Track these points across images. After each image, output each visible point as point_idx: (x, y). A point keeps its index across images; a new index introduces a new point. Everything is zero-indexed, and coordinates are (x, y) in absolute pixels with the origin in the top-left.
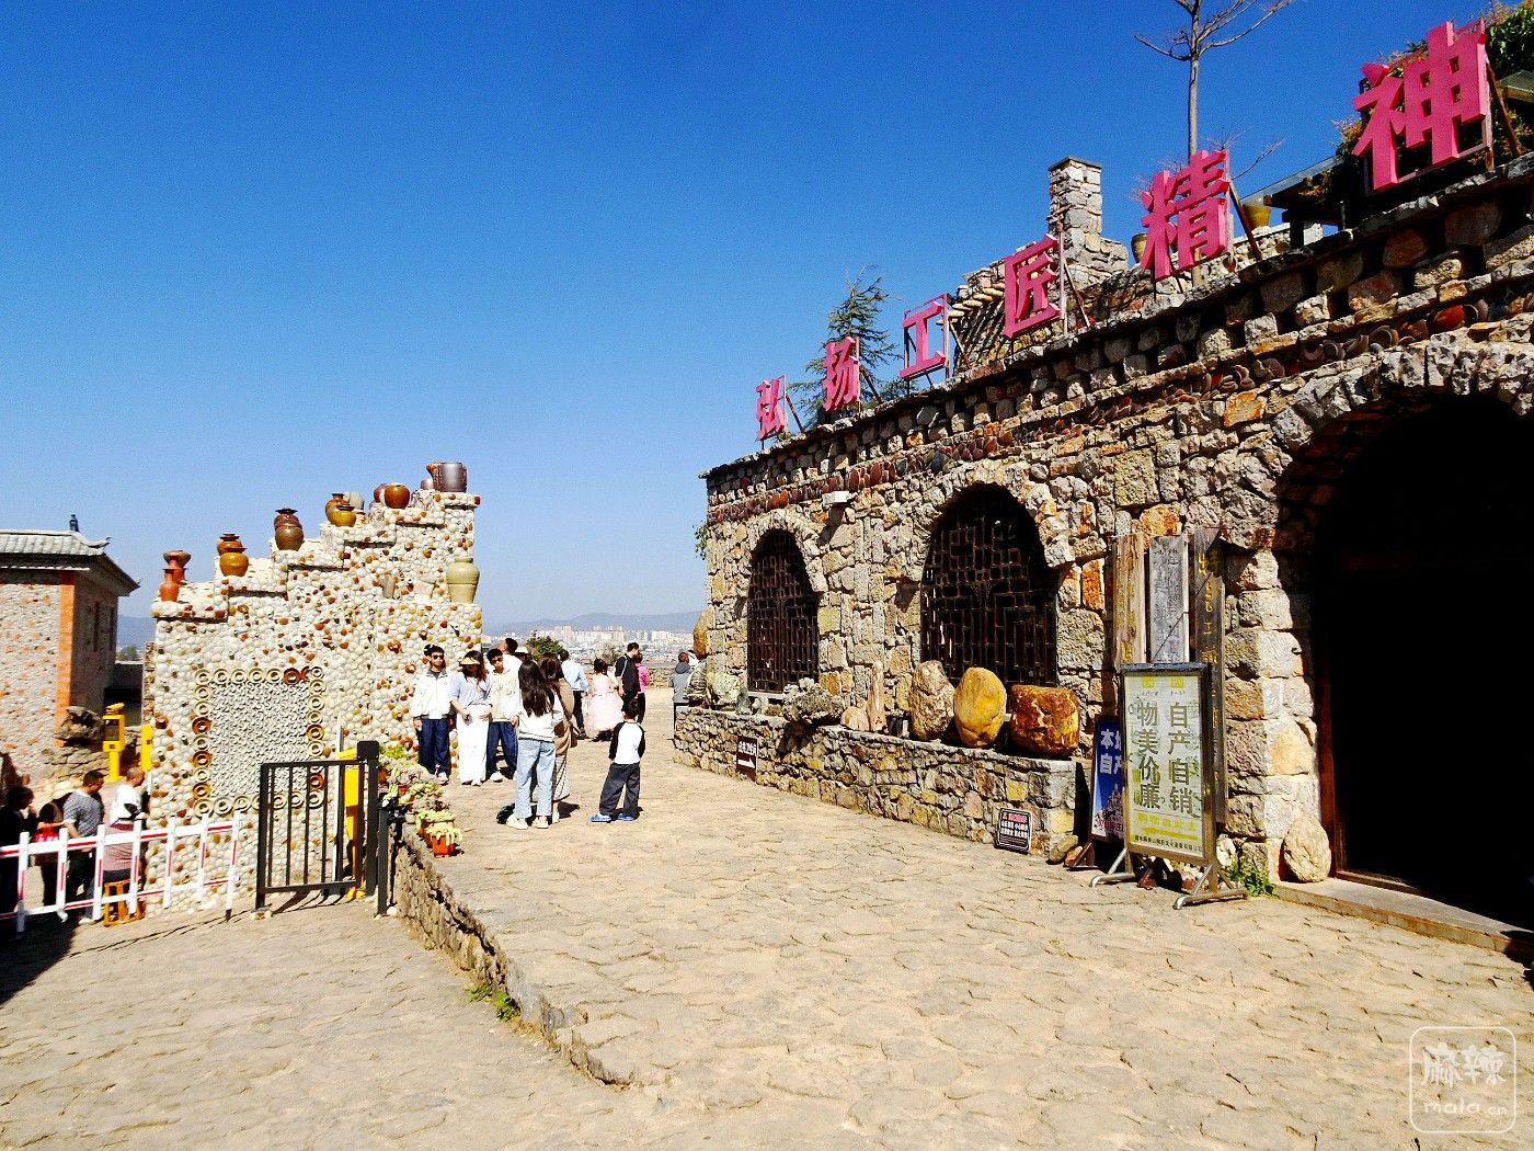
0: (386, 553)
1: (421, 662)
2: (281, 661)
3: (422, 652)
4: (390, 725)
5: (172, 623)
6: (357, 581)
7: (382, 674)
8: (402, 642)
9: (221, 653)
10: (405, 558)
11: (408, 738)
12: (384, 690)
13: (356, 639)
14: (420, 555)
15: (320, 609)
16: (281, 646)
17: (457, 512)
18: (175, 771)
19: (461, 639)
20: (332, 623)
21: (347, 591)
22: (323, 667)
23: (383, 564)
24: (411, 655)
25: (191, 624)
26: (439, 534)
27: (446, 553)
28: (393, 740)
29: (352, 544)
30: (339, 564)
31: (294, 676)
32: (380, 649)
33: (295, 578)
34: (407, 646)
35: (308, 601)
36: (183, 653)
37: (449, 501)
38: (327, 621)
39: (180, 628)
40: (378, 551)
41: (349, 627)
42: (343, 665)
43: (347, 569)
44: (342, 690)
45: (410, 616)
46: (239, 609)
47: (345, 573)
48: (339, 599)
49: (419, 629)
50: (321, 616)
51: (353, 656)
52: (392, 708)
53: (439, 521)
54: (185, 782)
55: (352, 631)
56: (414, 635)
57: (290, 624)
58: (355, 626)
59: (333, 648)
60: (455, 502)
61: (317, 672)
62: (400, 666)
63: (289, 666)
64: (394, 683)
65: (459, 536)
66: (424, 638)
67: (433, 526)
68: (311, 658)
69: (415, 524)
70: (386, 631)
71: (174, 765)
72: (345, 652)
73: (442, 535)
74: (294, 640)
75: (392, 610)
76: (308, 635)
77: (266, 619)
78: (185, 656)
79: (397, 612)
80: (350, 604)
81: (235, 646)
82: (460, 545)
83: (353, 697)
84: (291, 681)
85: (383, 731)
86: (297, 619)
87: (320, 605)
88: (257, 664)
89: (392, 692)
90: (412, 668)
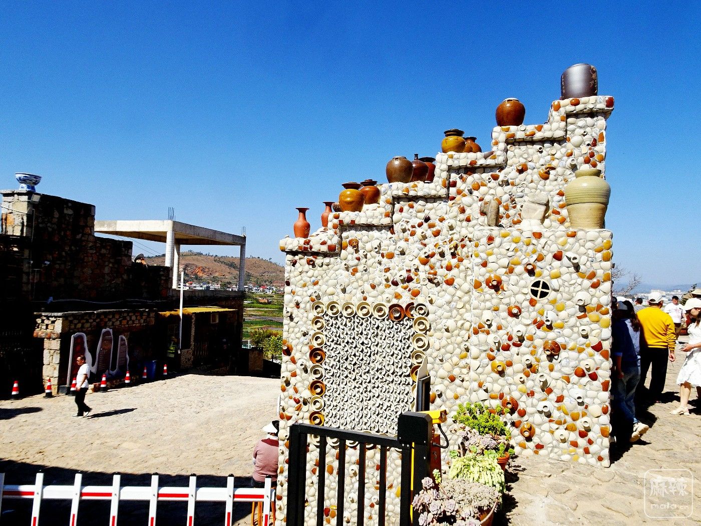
0: (496, 178)
1: (527, 303)
2: (386, 296)
3: (528, 291)
4: (489, 379)
5: (297, 258)
6: (463, 211)
7: (480, 316)
8: (504, 278)
9: (335, 286)
10: (517, 181)
11: (512, 399)
12: (481, 336)
13: (462, 275)
14: (536, 177)
15: (425, 242)
16: (387, 280)
17: (581, 122)
18: (297, 396)
19: (582, 276)
20: (437, 256)
21: (452, 222)
22: (428, 304)
23: (493, 191)
24: (515, 294)
25: (311, 258)
26: (559, 150)
27: (569, 172)
28: (492, 398)
29: (458, 170)
30: (443, 192)
31: (399, 313)
32: (477, 285)
33: (401, 210)
34: (509, 282)
35: (413, 234)
36: (305, 286)
37: (571, 108)
38: (433, 255)
39: (302, 261)
40: (486, 176)
41: (454, 262)
42: (449, 303)
43: (453, 198)
44: (447, 330)
45: (514, 245)
46: (350, 243)
47: (450, 202)
48: (444, 231)
49: (525, 261)
50: (426, 249)
51: (459, 293)
52: (492, 359)
53: (559, 134)
54: (305, 408)
55: (457, 267)
56: (519, 269)
57: (396, 258)
58: (461, 260)
59: (438, 284)
60: (579, 108)
61: (421, 309)
62: (502, 307)
63: (395, 301)
64: (494, 328)
65: (585, 149)
66: (531, 272)
67: (552, 141)
68: (416, 294)
69: (529, 141)
70: (485, 265)
71: (296, 391)
72: (450, 289)
73: (563, 150)
74: (399, 274)
75: (491, 239)
76: (413, 270)
77: (373, 253)
78: (306, 288)
79: (497, 241)
80: (455, 237)
81: (347, 281)
82: (587, 161)
83: (459, 339)
84: (396, 318)
85: (480, 386)
86: (403, 253)
87: (425, 237)
88: (365, 299)
89: (491, 339)
90: (515, 311)
